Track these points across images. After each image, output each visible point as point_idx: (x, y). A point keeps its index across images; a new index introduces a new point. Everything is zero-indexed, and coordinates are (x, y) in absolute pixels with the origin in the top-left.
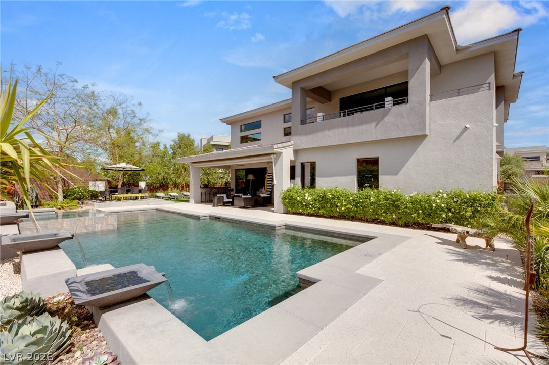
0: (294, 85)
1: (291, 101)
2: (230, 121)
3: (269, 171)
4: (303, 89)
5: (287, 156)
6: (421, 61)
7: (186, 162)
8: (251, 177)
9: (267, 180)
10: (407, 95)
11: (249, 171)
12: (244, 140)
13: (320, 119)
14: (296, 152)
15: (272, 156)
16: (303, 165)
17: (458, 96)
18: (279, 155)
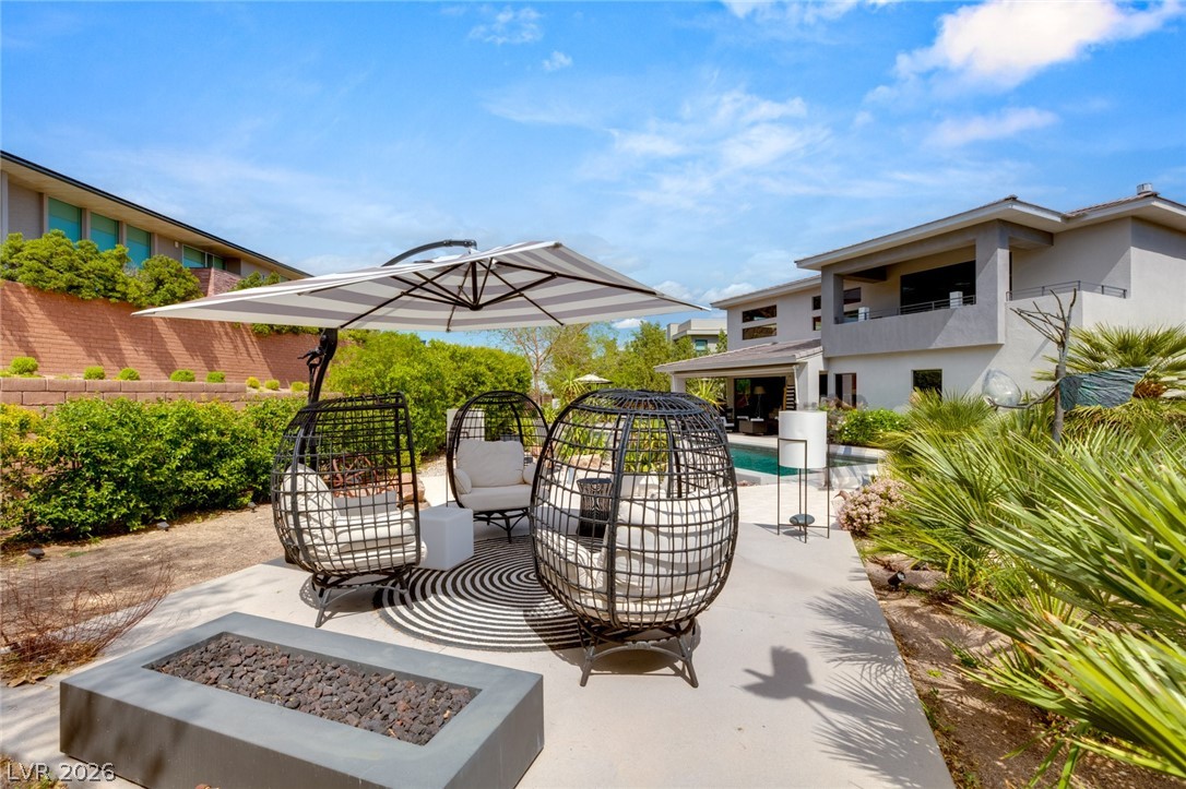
0: (825, 268)
1: (819, 281)
2: (728, 306)
3: (788, 382)
4: (836, 275)
5: (815, 364)
6: (992, 253)
7: (668, 371)
8: (759, 391)
9: (785, 395)
10: (974, 293)
11: (756, 381)
12: (748, 334)
13: (861, 317)
14: (827, 360)
15: (794, 367)
16: (839, 378)
17: (1043, 295)
18: (803, 365)
